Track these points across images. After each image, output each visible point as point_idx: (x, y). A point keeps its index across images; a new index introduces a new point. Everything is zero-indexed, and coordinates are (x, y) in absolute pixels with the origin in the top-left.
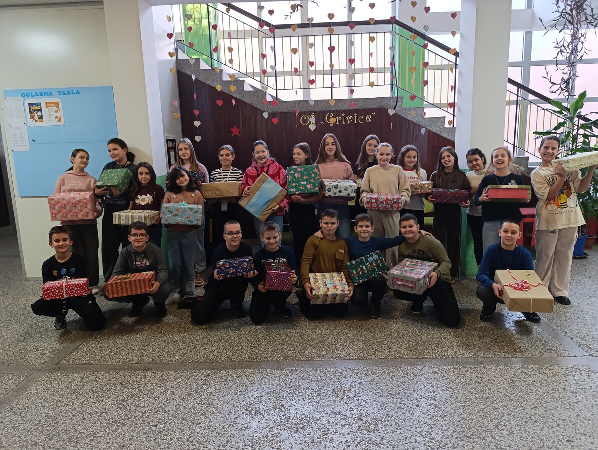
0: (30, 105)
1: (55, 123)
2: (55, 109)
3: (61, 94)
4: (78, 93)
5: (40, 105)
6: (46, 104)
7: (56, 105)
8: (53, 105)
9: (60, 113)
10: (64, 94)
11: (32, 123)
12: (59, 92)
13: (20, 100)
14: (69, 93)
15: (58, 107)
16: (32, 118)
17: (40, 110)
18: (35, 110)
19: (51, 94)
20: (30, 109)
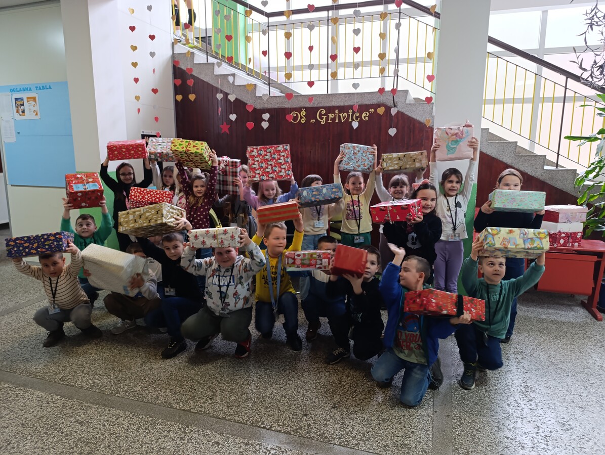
0: (16, 99)
1: (33, 116)
2: (33, 103)
3: (38, 89)
4: (50, 88)
5: (23, 100)
6: (28, 98)
7: (34, 99)
8: (32, 100)
9: (37, 108)
10: (40, 89)
11: (17, 116)
12: (36, 87)
13: (9, 95)
14: (44, 88)
15: (35, 102)
16: (18, 112)
17: (23, 105)
18: (19, 103)
19: (30, 90)
20: (16, 103)
